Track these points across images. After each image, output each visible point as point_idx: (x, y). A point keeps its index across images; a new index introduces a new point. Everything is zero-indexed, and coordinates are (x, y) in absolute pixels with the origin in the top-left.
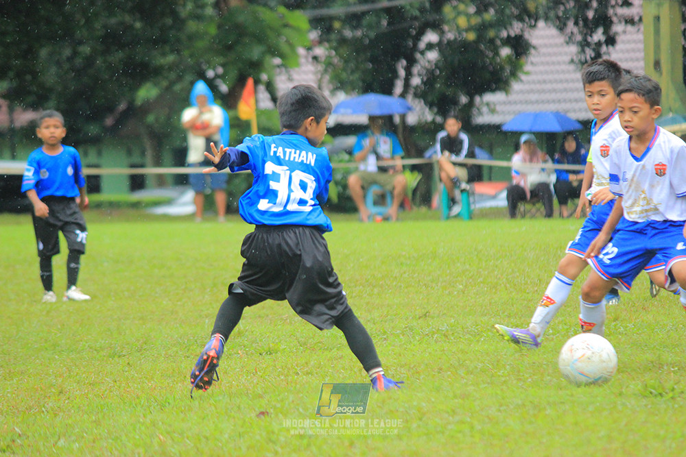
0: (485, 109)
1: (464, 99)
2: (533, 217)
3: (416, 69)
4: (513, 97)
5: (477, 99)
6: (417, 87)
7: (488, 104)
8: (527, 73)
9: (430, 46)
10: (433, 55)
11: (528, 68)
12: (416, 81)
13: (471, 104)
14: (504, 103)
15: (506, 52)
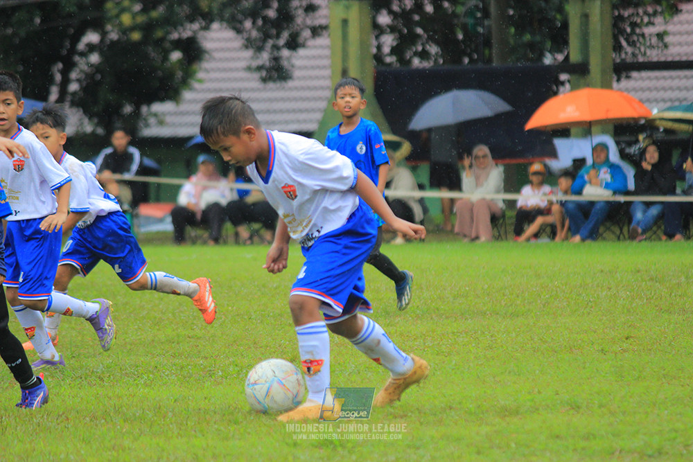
0: (152, 120)
1: (128, 109)
2: (205, 243)
3: (74, 75)
4: (183, 107)
5: (144, 109)
6: (74, 94)
7: (155, 115)
8: (200, 81)
9: (91, 48)
10: (95, 58)
11: (200, 75)
12: (73, 87)
13: (136, 114)
14: (176, 114)
15: (176, 56)
